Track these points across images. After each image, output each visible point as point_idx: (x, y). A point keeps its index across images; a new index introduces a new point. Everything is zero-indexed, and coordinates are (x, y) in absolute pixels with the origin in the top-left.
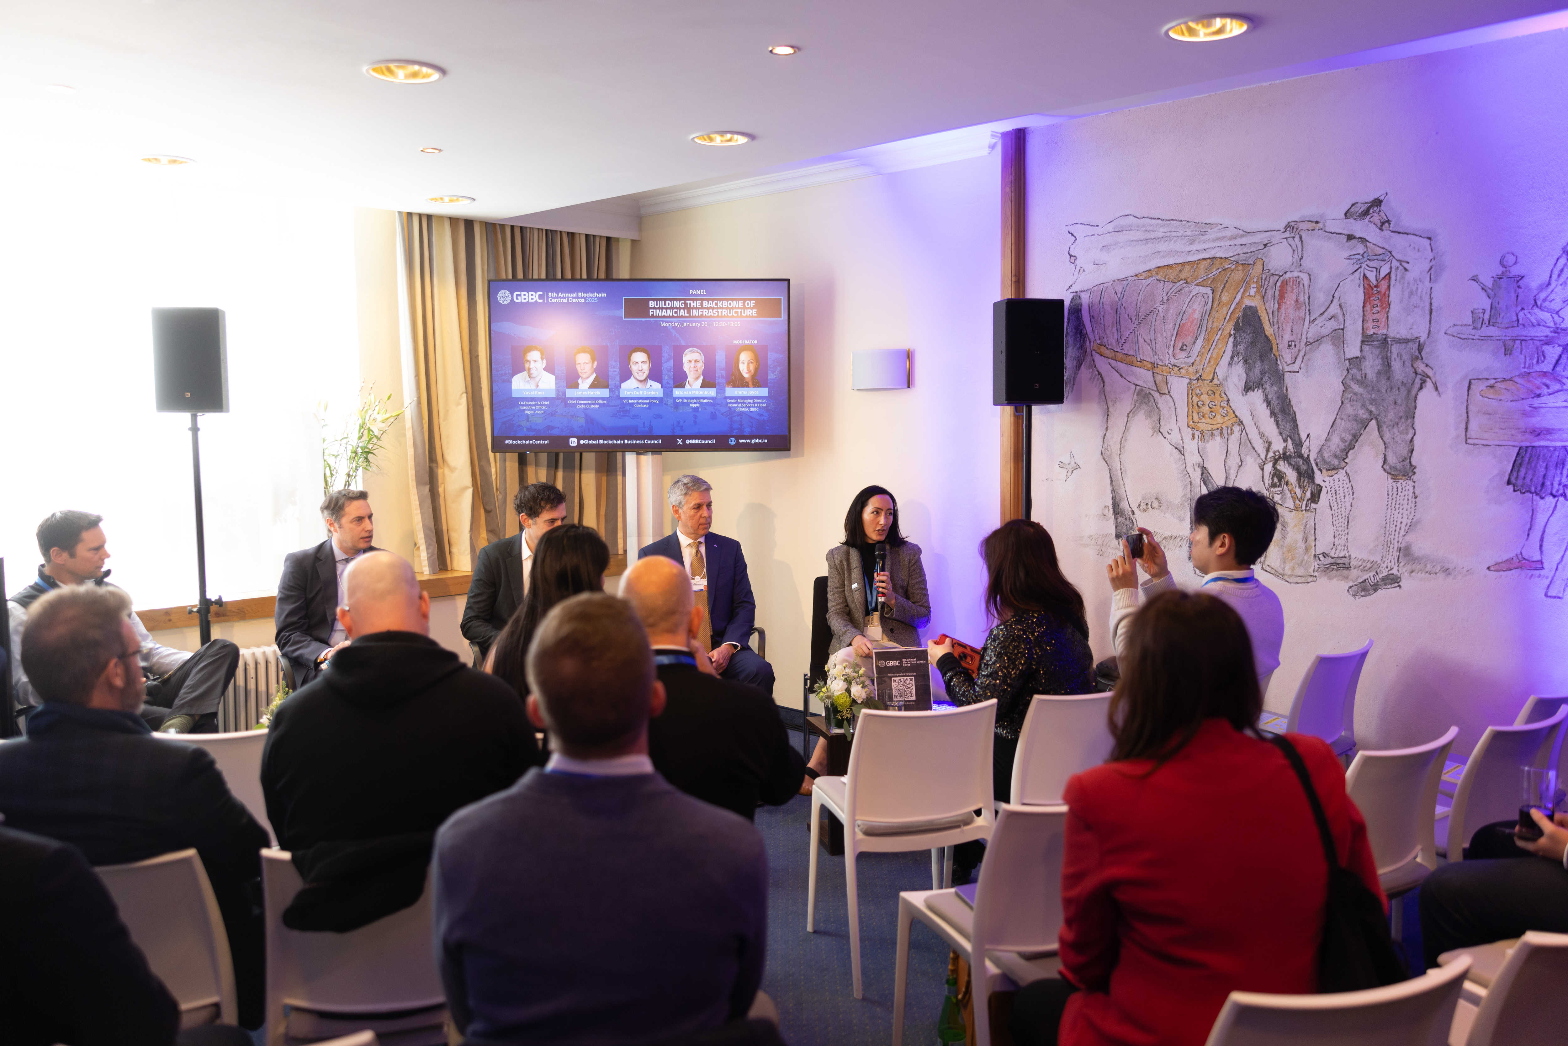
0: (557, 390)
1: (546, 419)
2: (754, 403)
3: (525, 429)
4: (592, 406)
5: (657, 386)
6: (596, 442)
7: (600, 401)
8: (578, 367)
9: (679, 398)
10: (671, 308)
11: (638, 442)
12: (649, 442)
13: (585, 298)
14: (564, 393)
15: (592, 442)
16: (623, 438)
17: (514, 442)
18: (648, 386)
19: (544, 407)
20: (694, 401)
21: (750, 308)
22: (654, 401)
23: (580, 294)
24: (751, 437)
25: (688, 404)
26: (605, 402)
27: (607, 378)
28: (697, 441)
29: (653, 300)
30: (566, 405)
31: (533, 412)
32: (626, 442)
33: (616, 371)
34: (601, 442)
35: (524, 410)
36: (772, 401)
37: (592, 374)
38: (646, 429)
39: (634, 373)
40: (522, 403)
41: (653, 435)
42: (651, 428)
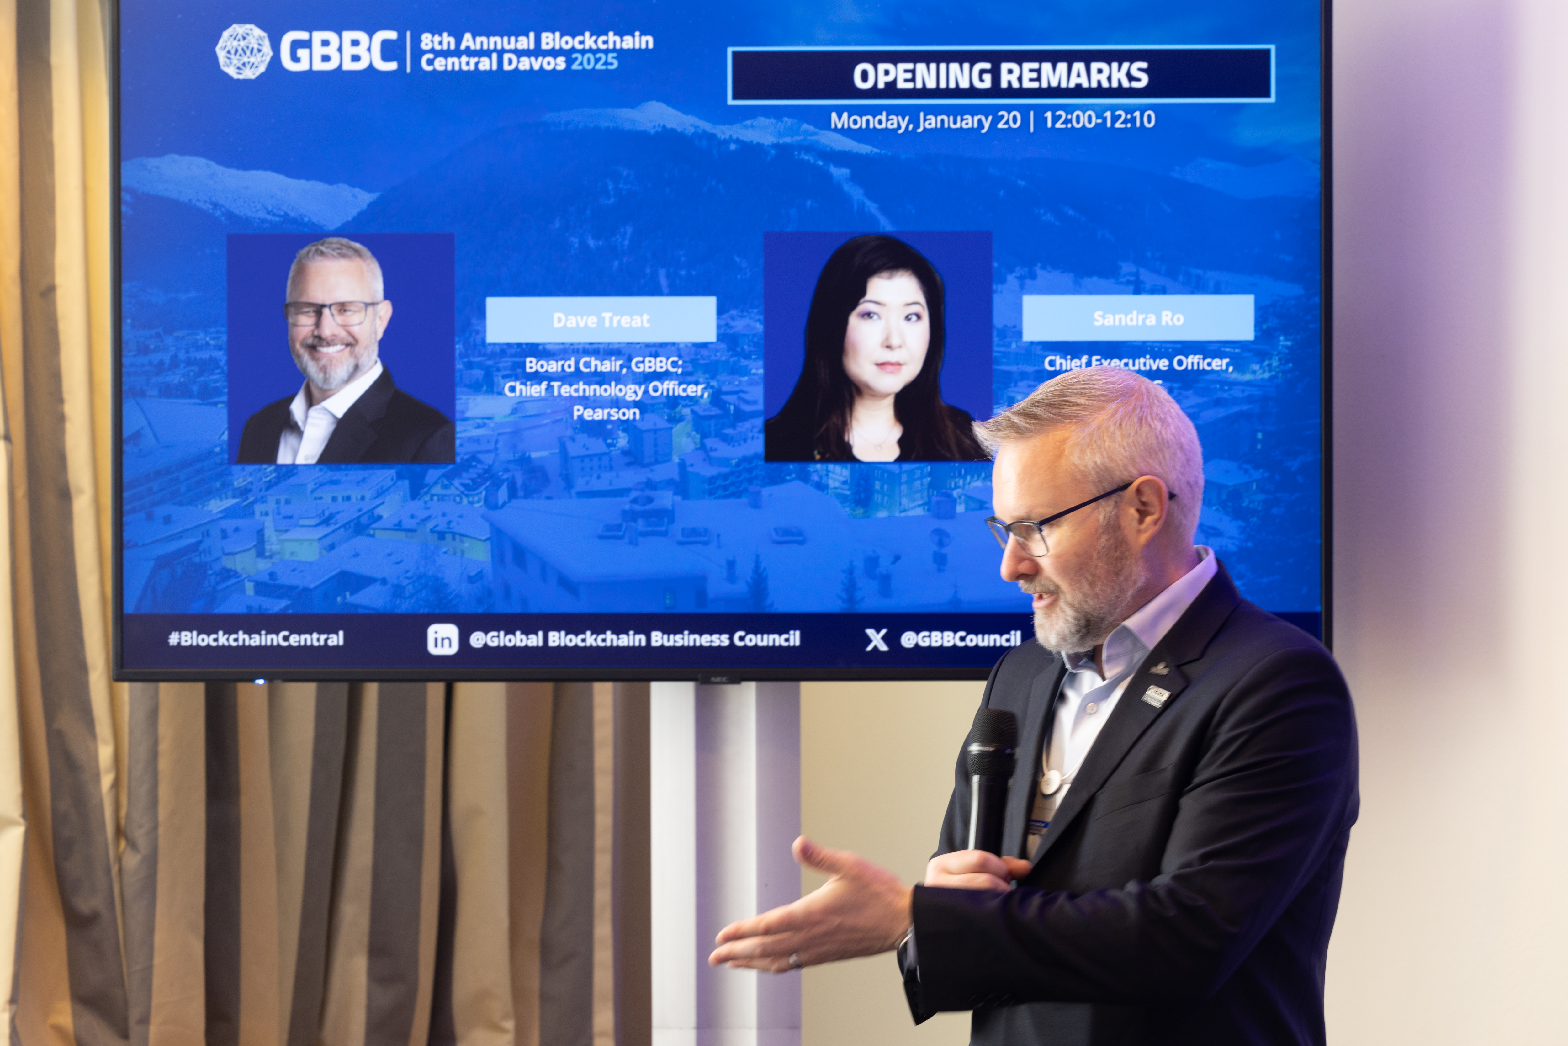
1: (332, 547)
3: (250, 588)
6: (535, 640)
11: (705, 640)
12: (753, 640)
13: (570, 54)
15: (518, 640)
16: (643, 624)
17: (205, 640)
28: (948, 639)
32: (658, 639)
34: (556, 639)
36: (1257, 474)
38: (741, 588)
41: (768, 610)
42: (759, 584)
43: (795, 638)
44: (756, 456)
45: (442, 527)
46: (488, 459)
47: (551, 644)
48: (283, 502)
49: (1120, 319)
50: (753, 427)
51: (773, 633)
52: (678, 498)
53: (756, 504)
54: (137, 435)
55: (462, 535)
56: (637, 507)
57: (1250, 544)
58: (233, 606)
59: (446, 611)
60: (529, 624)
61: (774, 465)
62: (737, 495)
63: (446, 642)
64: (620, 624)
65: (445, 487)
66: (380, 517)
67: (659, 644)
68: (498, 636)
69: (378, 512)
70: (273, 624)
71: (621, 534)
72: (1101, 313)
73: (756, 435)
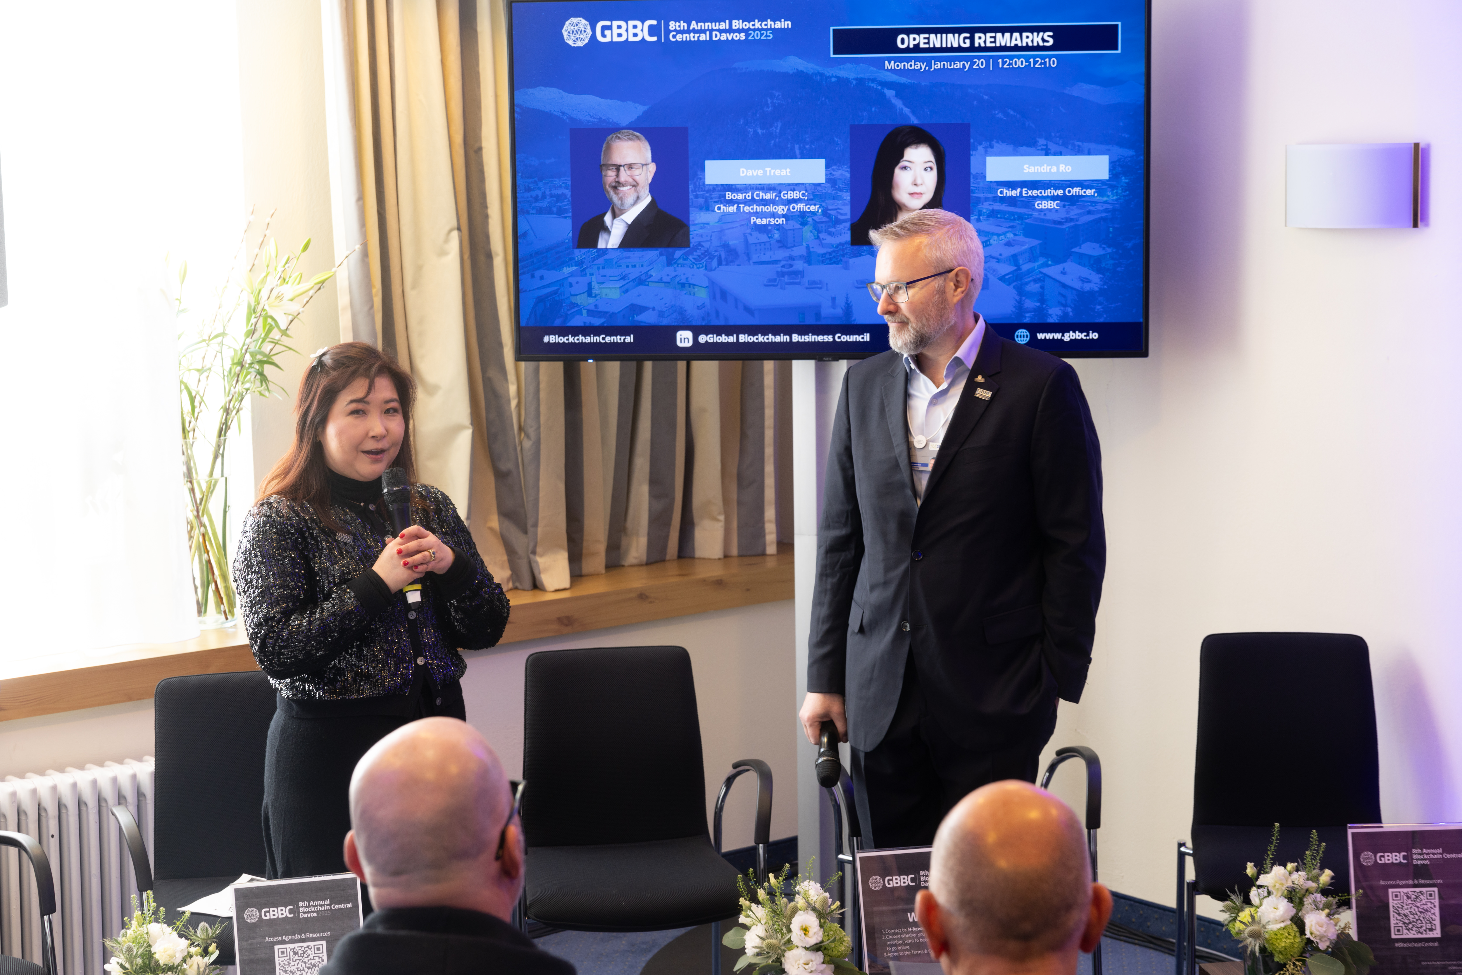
1: (627, 291)
3: (584, 312)
6: (732, 339)
11: (820, 338)
12: (845, 338)
15: (724, 339)
16: (788, 330)
17: (562, 340)
24: (1063, 327)
32: (796, 338)
34: (743, 338)
36: (1109, 250)
38: (839, 311)
41: (853, 323)
42: (848, 309)
43: (867, 337)
44: (846, 243)
45: (683, 281)
46: (706, 245)
47: (740, 341)
48: (601, 268)
49: (1038, 169)
50: (845, 227)
51: (855, 334)
52: (806, 265)
53: (846, 268)
54: (525, 234)
55: (694, 285)
56: (784, 270)
57: (1105, 287)
58: (577, 321)
59: (686, 324)
60: (729, 330)
61: (856, 247)
62: (837, 263)
63: (686, 340)
64: (776, 330)
65: (685, 260)
66: (651, 276)
67: (796, 341)
68: (713, 337)
69: (650, 273)
70: (597, 331)
71: (776, 283)
72: (1027, 166)
73: (846, 231)
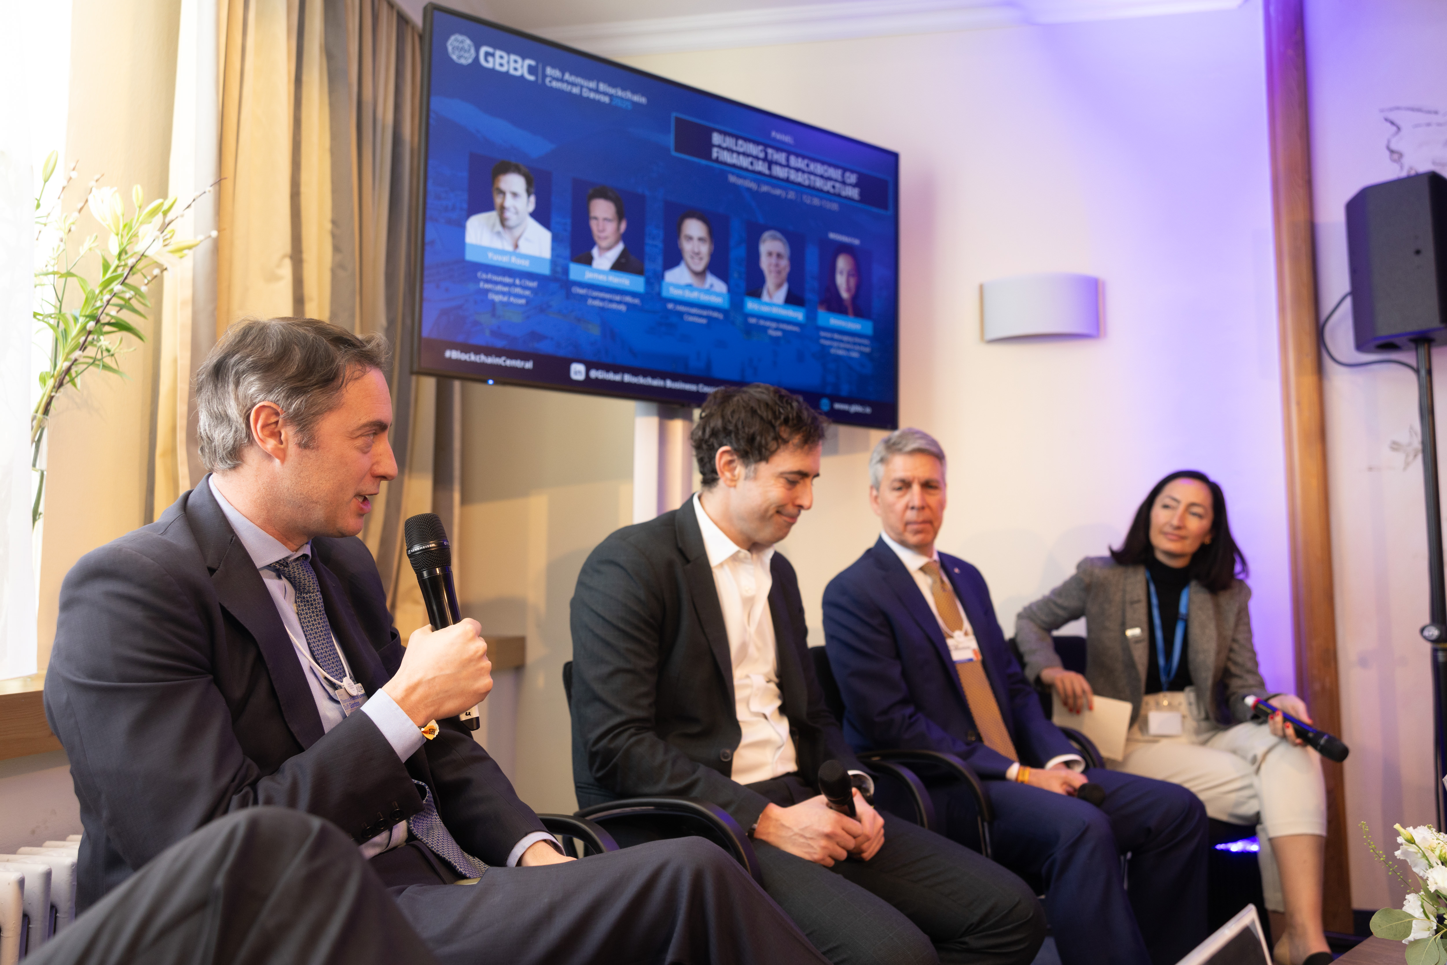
0: (554, 262)
1: (527, 318)
2: (855, 344)
3: (487, 333)
4: (614, 306)
5: (720, 287)
6: (617, 378)
7: (628, 299)
8: (593, 224)
9: (753, 316)
10: (745, 154)
11: (688, 387)
13: (611, 96)
14: (566, 271)
15: (611, 376)
16: (664, 376)
17: (464, 357)
18: (707, 286)
19: (527, 293)
20: (774, 325)
21: (851, 185)
22: (716, 315)
23: (602, 87)
24: (849, 401)
25: (765, 329)
26: (637, 301)
27: (641, 255)
29: (721, 132)
30: (569, 295)
31: (505, 299)
32: (669, 384)
33: (656, 246)
34: (627, 378)
35: (488, 291)
37: (616, 243)
38: (702, 364)
39: (687, 255)
40: (484, 276)
41: (711, 376)
42: (709, 364)
45: (579, 316)
47: (625, 380)
55: (588, 321)
56: (662, 320)
58: (478, 340)
59: (579, 358)
60: (616, 370)
63: (579, 373)
64: (654, 375)
66: (550, 306)
68: (602, 373)
69: (550, 303)
70: (499, 353)
